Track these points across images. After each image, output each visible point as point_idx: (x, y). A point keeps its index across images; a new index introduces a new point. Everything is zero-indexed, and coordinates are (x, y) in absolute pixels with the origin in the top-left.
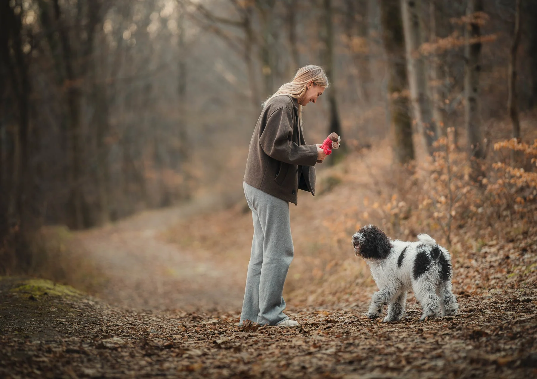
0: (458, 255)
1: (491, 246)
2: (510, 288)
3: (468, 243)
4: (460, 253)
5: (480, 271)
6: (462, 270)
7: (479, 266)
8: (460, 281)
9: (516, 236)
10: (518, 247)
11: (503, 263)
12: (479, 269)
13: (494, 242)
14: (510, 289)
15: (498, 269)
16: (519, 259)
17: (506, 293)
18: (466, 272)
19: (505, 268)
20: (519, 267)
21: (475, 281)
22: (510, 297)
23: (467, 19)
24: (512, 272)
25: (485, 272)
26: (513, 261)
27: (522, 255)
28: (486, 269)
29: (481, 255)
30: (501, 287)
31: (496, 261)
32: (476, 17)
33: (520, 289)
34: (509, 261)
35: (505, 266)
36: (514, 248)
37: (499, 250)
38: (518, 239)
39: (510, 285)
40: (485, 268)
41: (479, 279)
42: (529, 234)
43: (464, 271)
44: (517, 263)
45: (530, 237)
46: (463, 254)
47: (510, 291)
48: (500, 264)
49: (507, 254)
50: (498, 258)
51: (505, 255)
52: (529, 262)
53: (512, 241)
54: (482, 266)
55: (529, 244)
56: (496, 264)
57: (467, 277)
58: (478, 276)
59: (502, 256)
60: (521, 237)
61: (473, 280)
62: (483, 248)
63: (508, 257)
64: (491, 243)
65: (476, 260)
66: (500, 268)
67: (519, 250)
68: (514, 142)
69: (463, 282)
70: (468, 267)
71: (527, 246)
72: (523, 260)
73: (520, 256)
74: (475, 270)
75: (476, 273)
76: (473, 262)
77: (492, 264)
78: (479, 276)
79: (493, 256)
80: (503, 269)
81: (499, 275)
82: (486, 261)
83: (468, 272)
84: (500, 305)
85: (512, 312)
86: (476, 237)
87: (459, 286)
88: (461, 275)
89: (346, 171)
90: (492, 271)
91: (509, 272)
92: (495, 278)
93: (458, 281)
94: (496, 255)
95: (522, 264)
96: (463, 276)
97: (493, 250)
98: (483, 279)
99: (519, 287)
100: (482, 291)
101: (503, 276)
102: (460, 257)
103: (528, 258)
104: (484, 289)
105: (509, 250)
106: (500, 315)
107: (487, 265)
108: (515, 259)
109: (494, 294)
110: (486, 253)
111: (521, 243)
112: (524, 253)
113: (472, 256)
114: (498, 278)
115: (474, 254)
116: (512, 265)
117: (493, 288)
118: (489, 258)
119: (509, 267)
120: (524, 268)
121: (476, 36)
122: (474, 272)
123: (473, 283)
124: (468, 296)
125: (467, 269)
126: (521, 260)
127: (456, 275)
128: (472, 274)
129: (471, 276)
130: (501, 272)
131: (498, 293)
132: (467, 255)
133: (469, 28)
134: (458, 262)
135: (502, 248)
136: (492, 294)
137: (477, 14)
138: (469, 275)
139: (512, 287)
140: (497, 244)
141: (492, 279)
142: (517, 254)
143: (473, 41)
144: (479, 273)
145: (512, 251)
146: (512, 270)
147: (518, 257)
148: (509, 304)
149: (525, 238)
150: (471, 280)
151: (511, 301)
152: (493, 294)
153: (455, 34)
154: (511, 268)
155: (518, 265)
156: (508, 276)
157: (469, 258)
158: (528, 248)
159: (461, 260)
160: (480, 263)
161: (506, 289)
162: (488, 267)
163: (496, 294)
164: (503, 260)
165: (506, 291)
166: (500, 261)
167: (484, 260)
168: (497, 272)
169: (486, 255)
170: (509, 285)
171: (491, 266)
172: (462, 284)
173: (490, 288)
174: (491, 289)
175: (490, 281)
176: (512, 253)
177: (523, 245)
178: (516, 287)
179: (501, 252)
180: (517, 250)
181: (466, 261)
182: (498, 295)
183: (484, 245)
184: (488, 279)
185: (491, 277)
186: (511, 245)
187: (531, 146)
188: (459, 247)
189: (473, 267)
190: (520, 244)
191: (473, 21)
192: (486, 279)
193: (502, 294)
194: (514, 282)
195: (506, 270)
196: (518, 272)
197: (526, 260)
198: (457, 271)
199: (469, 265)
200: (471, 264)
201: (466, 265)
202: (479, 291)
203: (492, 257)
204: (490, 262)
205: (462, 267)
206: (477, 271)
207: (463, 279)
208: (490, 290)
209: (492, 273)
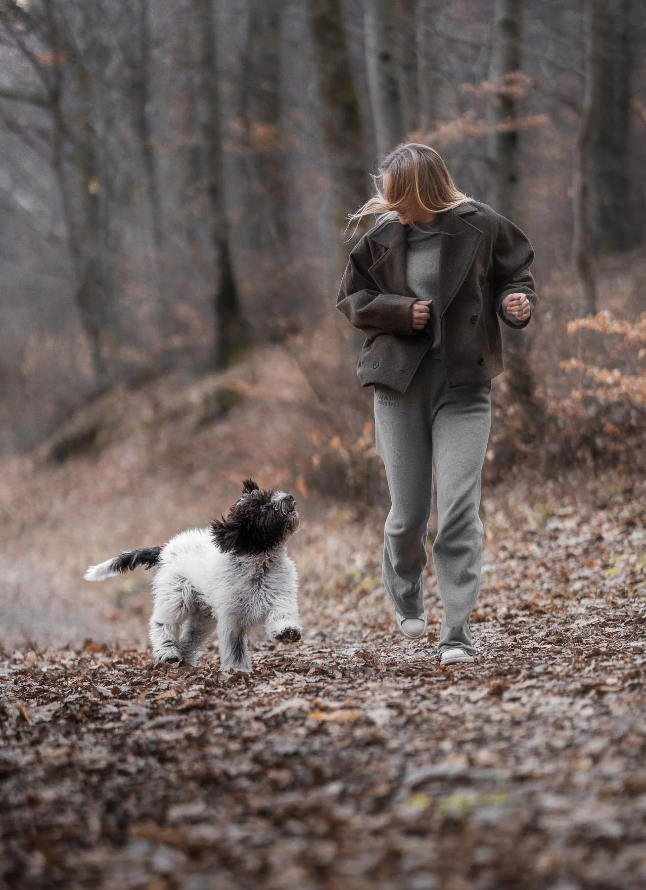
0: (502, 535)
1: (563, 517)
2: (618, 596)
3: (516, 513)
4: (506, 530)
5: (549, 565)
6: (513, 563)
7: (546, 555)
8: (513, 584)
9: (611, 497)
10: (617, 519)
11: (591, 549)
12: (545, 561)
13: (569, 510)
14: (620, 598)
15: (583, 560)
16: (621, 542)
17: (615, 606)
18: (521, 568)
19: (596, 558)
20: (624, 557)
21: (542, 583)
22: (629, 614)
23: (492, 85)
24: (612, 566)
25: (558, 566)
26: (610, 544)
27: (627, 533)
28: (560, 560)
29: (546, 533)
30: (599, 596)
31: (577, 545)
32: (510, 83)
33: (639, 599)
34: (603, 545)
35: (595, 554)
36: (609, 520)
37: (579, 525)
38: (616, 503)
39: (617, 591)
40: (557, 559)
41: (547, 580)
42: (636, 492)
43: (518, 566)
44: (619, 548)
45: (636, 498)
46: (511, 533)
47: (620, 601)
48: (586, 552)
49: (597, 532)
50: (581, 539)
51: (593, 534)
52: (641, 547)
53: (604, 507)
54: (550, 555)
55: (637, 512)
56: (578, 552)
57: (525, 576)
58: (546, 575)
59: (588, 536)
60: (620, 499)
61: (538, 582)
62: (548, 521)
63: (600, 538)
64: (561, 511)
65: (539, 545)
66: (587, 558)
67: (620, 524)
68: (604, 318)
69: (518, 586)
70: (524, 558)
71: (635, 517)
72: (630, 542)
73: (623, 535)
74: (539, 562)
75: (542, 570)
76: (533, 548)
77: (571, 550)
78: (548, 574)
79: (571, 535)
80: (593, 560)
81: (587, 572)
82: (559, 546)
83: (526, 568)
84: (612, 629)
85: (643, 643)
86: (532, 500)
87: (512, 594)
88: (513, 572)
89: (254, 380)
90: (572, 564)
91: (605, 566)
92: (580, 578)
93: (509, 585)
94: (576, 533)
95: (628, 550)
96: (517, 575)
97: (570, 524)
98: (557, 580)
99: (636, 594)
100: (564, 602)
101: (595, 573)
102: (506, 538)
103: (639, 539)
104: (568, 598)
105: (600, 525)
106: (621, 648)
107: (562, 553)
108: (615, 541)
109: (592, 608)
110: (557, 530)
111: (621, 510)
112: (630, 529)
113: (529, 536)
114: (586, 578)
115: (533, 533)
116: (609, 553)
117: (585, 597)
118: (562, 540)
119: (604, 557)
120: (633, 559)
121: (509, 118)
122: (538, 567)
123: (539, 588)
124: (541, 612)
125: (524, 562)
126: (626, 542)
127: (503, 573)
128: (533, 570)
129: (532, 575)
130: (590, 565)
131: (598, 606)
132: (519, 535)
133: (496, 102)
134: (504, 548)
135: (585, 520)
136: (587, 608)
137: (512, 76)
138: (529, 572)
139: (623, 594)
140: (575, 513)
141: (575, 580)
142: (616, 531)
143: (504, 127)
144: (547, 569)
145: (606, 526)
146: (611, 561)
147: (619, 538)
148: (629, 627)
149: (628, 501)
150: (534, 582)
151: (631, 621)
152: (590, 608)
153: (470, 114)
154: (609, 558)
155: (622, 553)
156: (606, 573)
157: (525, 540)
158: (637, 520)
159: (509, 544)
160: (546, 550)
161: (611, 597)
162: (564, 557)
163: (597, 609)
164: (591, 542)
165: (613, 603)
166: (585, 546)
167: (553, 544)
168: (583, 566)
169: (557, 534)
170: (613, 591)
171: (569, 556)
172: (517, 591)
173: (578, 597)
174: (582, 598)
175: (571, 583)
176: (607, 530)
177: (626, 513)
178: (630, 594)
179: (585, 528)
180: (615, 523)
181: (520, 546)
182: (601, 610)
183: (550, 515)
184: (567, 581)
185: (573, 576)
186: (602, 515)
187: (636, 326)
188: (500, 519)
189: (534, 559)
190: (619, 512)
191: (504, 89)
192: (563, 579)
193: (607, 608)
194: (623, 585)
195: (599, 562)
196: (622, 565)
197: (635, 543)
198: (504, 566)
199: (526, 553)
200: (530, 551)
201: (519, 554)
202: (558, 602)
203: (568, 538)
204: (567, 547)
205: (512, 557)
206: (544, 565)
207: (518, 581)
208: (579, 600)
209: (573, 569)
